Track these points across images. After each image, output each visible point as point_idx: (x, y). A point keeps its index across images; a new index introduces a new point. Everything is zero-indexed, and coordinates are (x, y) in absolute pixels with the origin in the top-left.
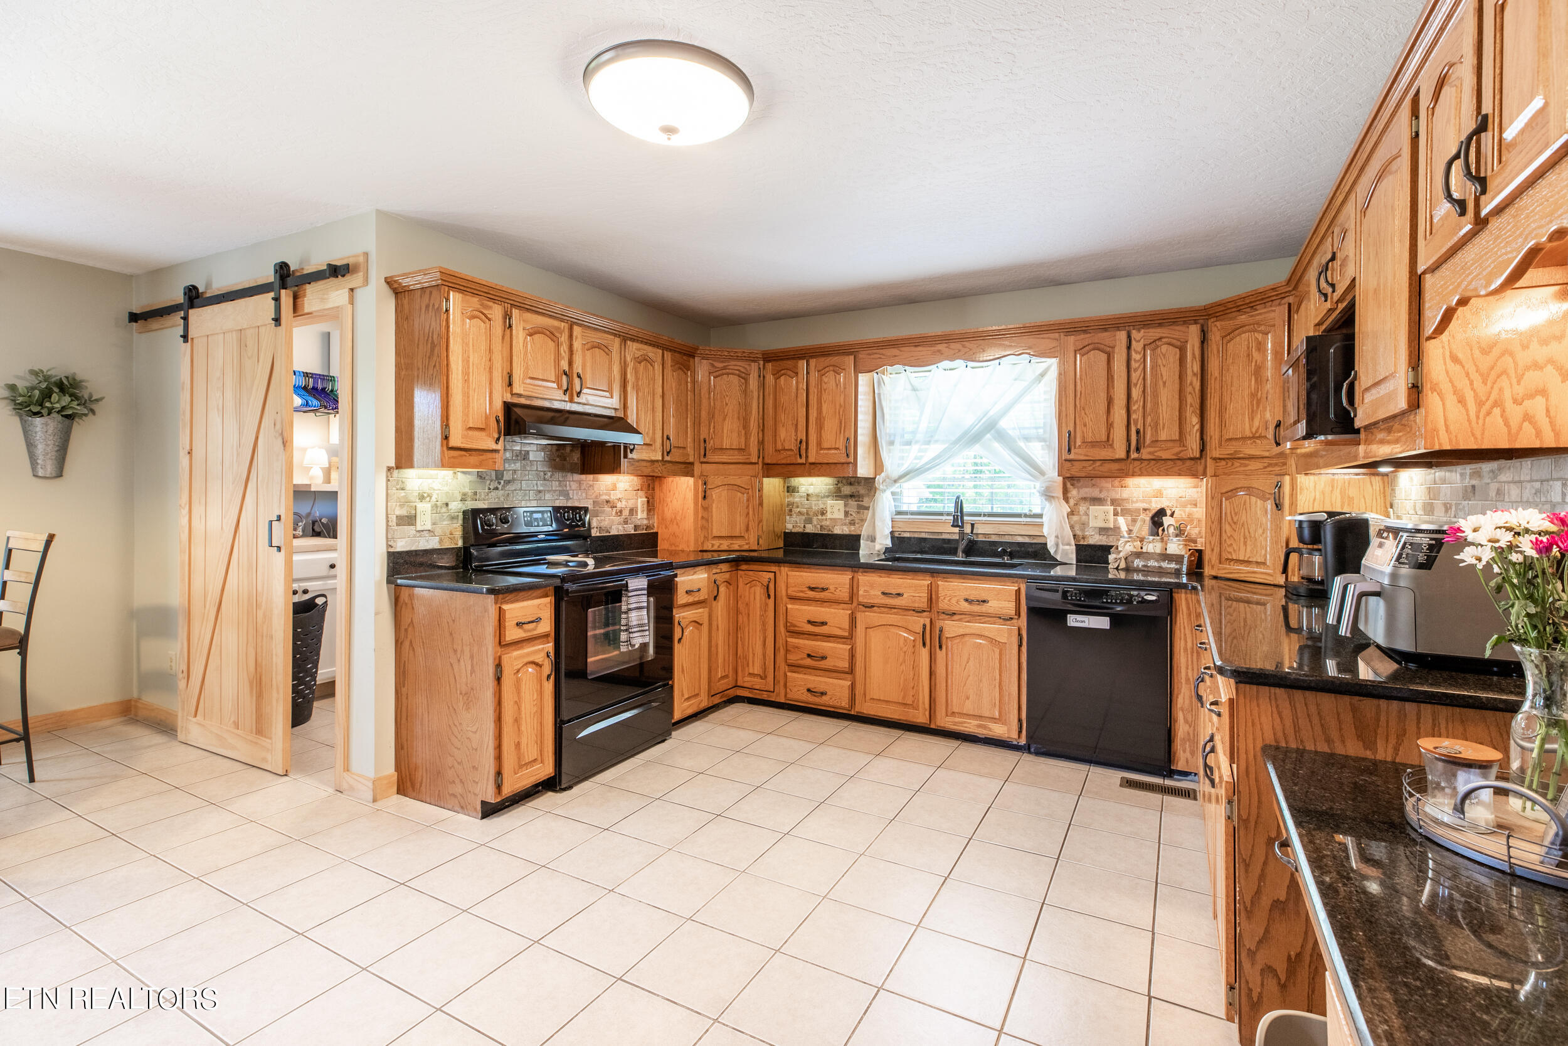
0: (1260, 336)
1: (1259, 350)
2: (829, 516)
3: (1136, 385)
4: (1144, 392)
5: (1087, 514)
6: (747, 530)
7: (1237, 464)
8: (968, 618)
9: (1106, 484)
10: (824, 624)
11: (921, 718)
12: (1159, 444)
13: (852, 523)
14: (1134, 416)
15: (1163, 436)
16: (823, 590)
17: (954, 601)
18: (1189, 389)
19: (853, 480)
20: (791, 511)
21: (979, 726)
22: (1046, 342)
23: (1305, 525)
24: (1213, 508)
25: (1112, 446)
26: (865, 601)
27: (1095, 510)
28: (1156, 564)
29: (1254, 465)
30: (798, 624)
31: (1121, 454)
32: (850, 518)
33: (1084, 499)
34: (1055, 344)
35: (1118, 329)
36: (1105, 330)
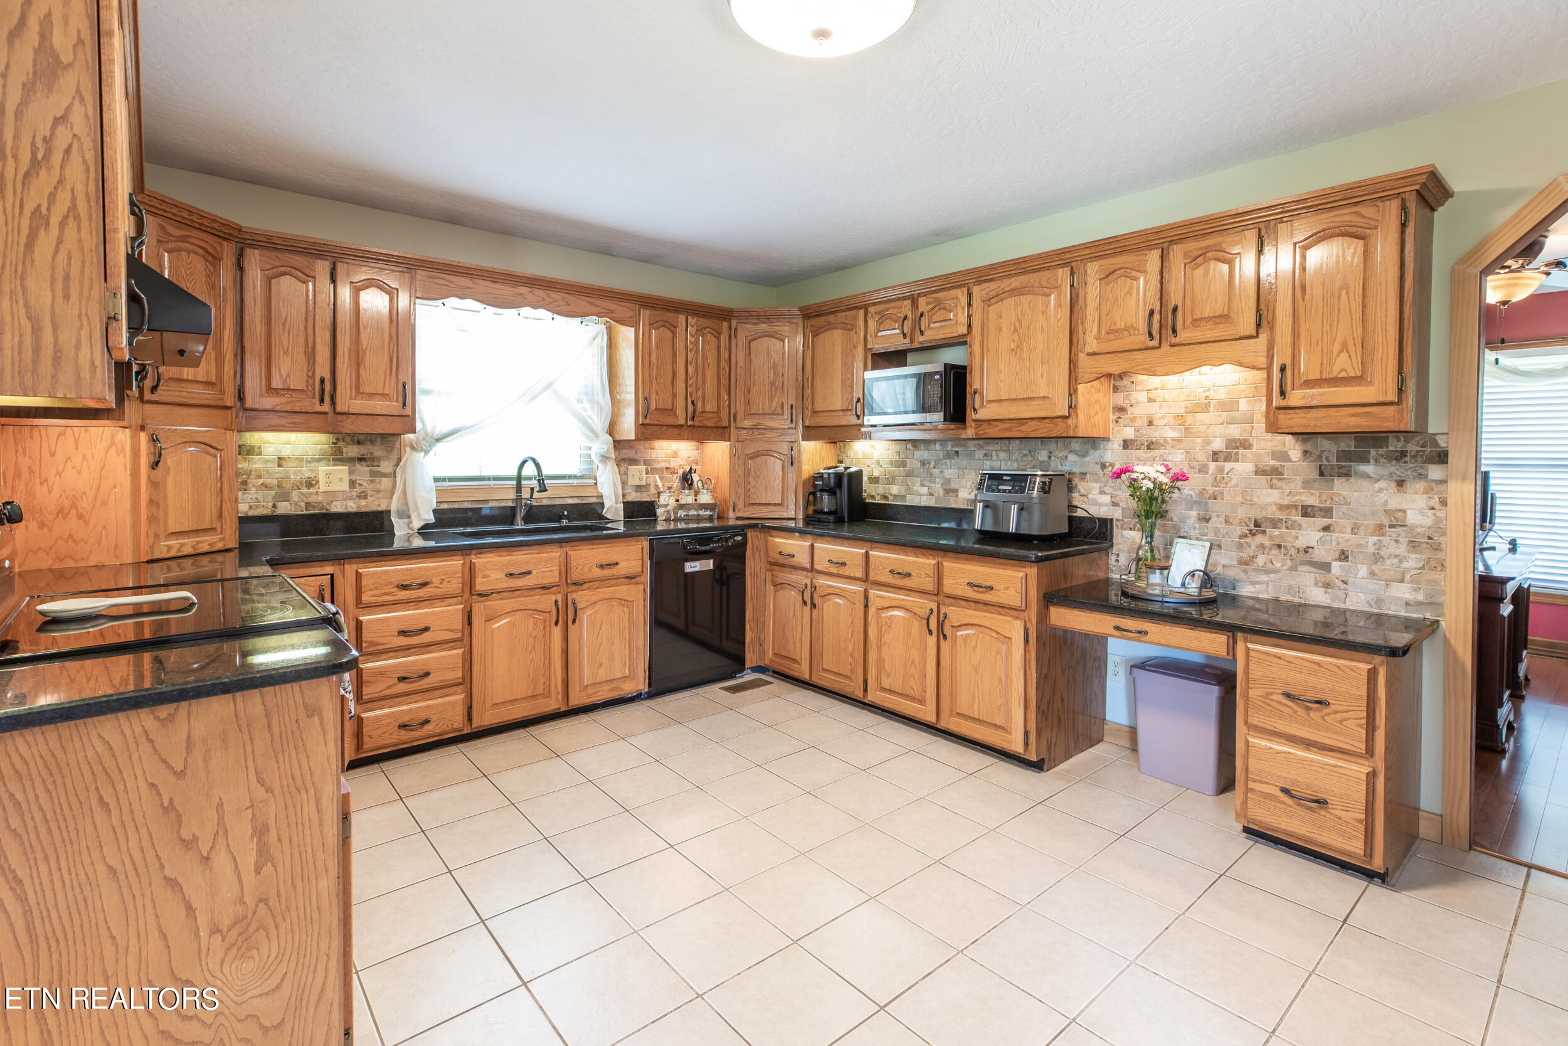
2: (322, 487)
3: (691, 363)
4: (697, 370)
5: (626, 474)
6: (220, 516)
7: (756, 432)
8: (597, 584)
9: (640, 446)
10: (427, 629)
11: (554, 704)
12: (705, 415)
13: (363, 496)
14: (690, 390)
15: (710, 408)
16: (424, 584)
17: (586, 569)
18: (723, 372)
19: (362, 437)
20: (245, 483)
21: (611, 690)
22: (623, 310)
23: (832, 476)
24: (739, 466)
25: (675, 413)
26: (485, 588)
27: (632, 469)
28: (695, 513)
29: (769, 435)
30: (380, 640)
32: (358, 489)
33: (623, 460)
34: (631, 314)
35: (681, 312)
36: (669, 310)
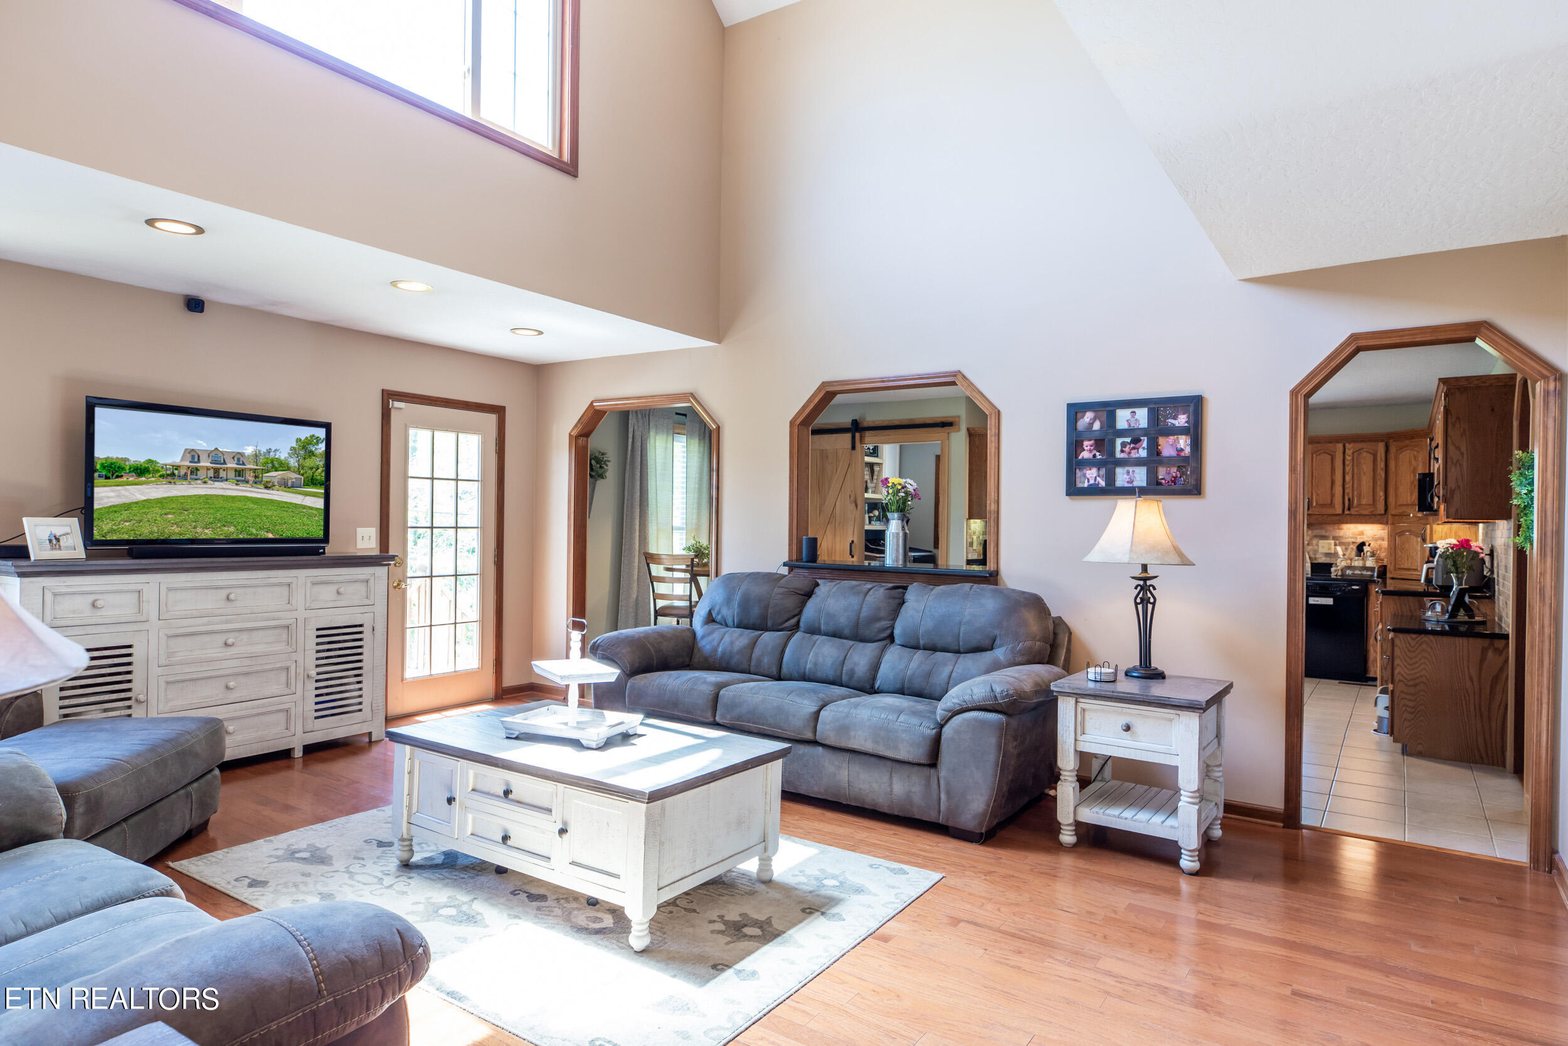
0: (1415, 453)
1: (1415, 459)
3: (1348, 474)
4: (1353, 477)
5: (1317, 545)
7: (1404, 518)
9: (1330, 528)
12: (1362, 506)
14: (1347, 491)
15: (1364, 502)
18: (1379, 477)
24: (1391, 541)
25: (1334, 507)
27: (1322, 542)
28: (1359, 572)
31: (1339, 510)
33: (1316, 536)
35: (1338, 442)
36: (1330, 442)
